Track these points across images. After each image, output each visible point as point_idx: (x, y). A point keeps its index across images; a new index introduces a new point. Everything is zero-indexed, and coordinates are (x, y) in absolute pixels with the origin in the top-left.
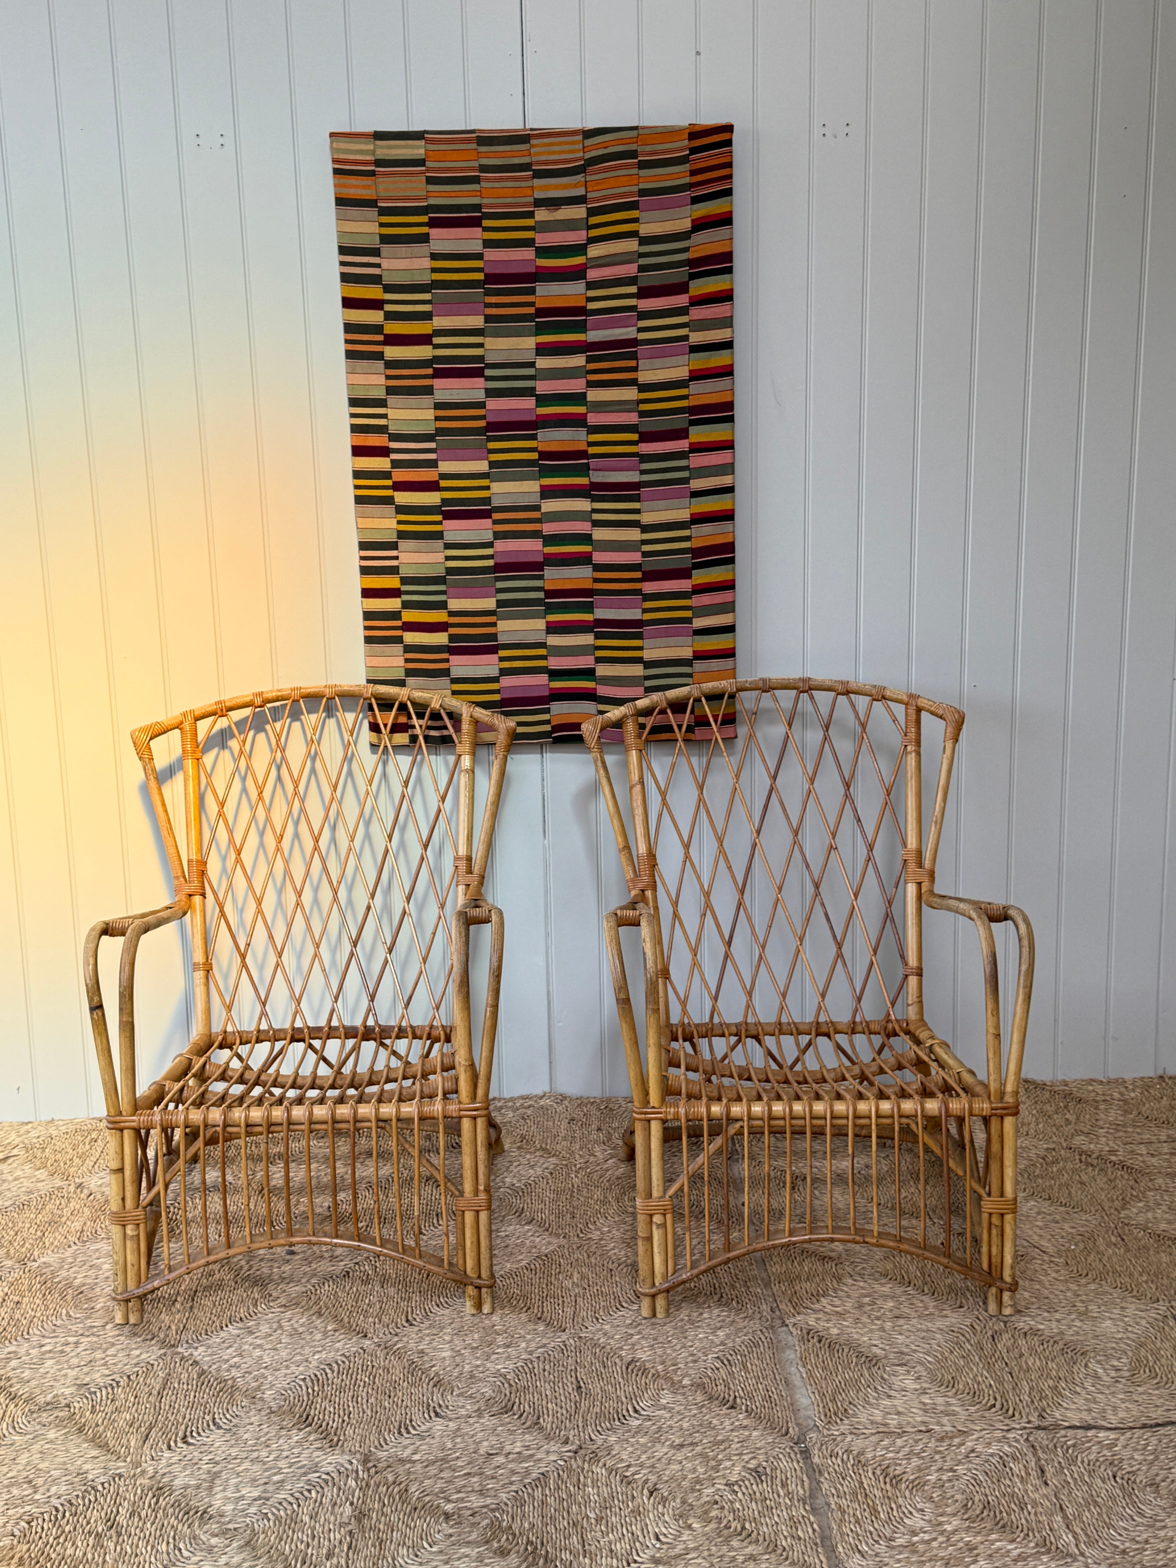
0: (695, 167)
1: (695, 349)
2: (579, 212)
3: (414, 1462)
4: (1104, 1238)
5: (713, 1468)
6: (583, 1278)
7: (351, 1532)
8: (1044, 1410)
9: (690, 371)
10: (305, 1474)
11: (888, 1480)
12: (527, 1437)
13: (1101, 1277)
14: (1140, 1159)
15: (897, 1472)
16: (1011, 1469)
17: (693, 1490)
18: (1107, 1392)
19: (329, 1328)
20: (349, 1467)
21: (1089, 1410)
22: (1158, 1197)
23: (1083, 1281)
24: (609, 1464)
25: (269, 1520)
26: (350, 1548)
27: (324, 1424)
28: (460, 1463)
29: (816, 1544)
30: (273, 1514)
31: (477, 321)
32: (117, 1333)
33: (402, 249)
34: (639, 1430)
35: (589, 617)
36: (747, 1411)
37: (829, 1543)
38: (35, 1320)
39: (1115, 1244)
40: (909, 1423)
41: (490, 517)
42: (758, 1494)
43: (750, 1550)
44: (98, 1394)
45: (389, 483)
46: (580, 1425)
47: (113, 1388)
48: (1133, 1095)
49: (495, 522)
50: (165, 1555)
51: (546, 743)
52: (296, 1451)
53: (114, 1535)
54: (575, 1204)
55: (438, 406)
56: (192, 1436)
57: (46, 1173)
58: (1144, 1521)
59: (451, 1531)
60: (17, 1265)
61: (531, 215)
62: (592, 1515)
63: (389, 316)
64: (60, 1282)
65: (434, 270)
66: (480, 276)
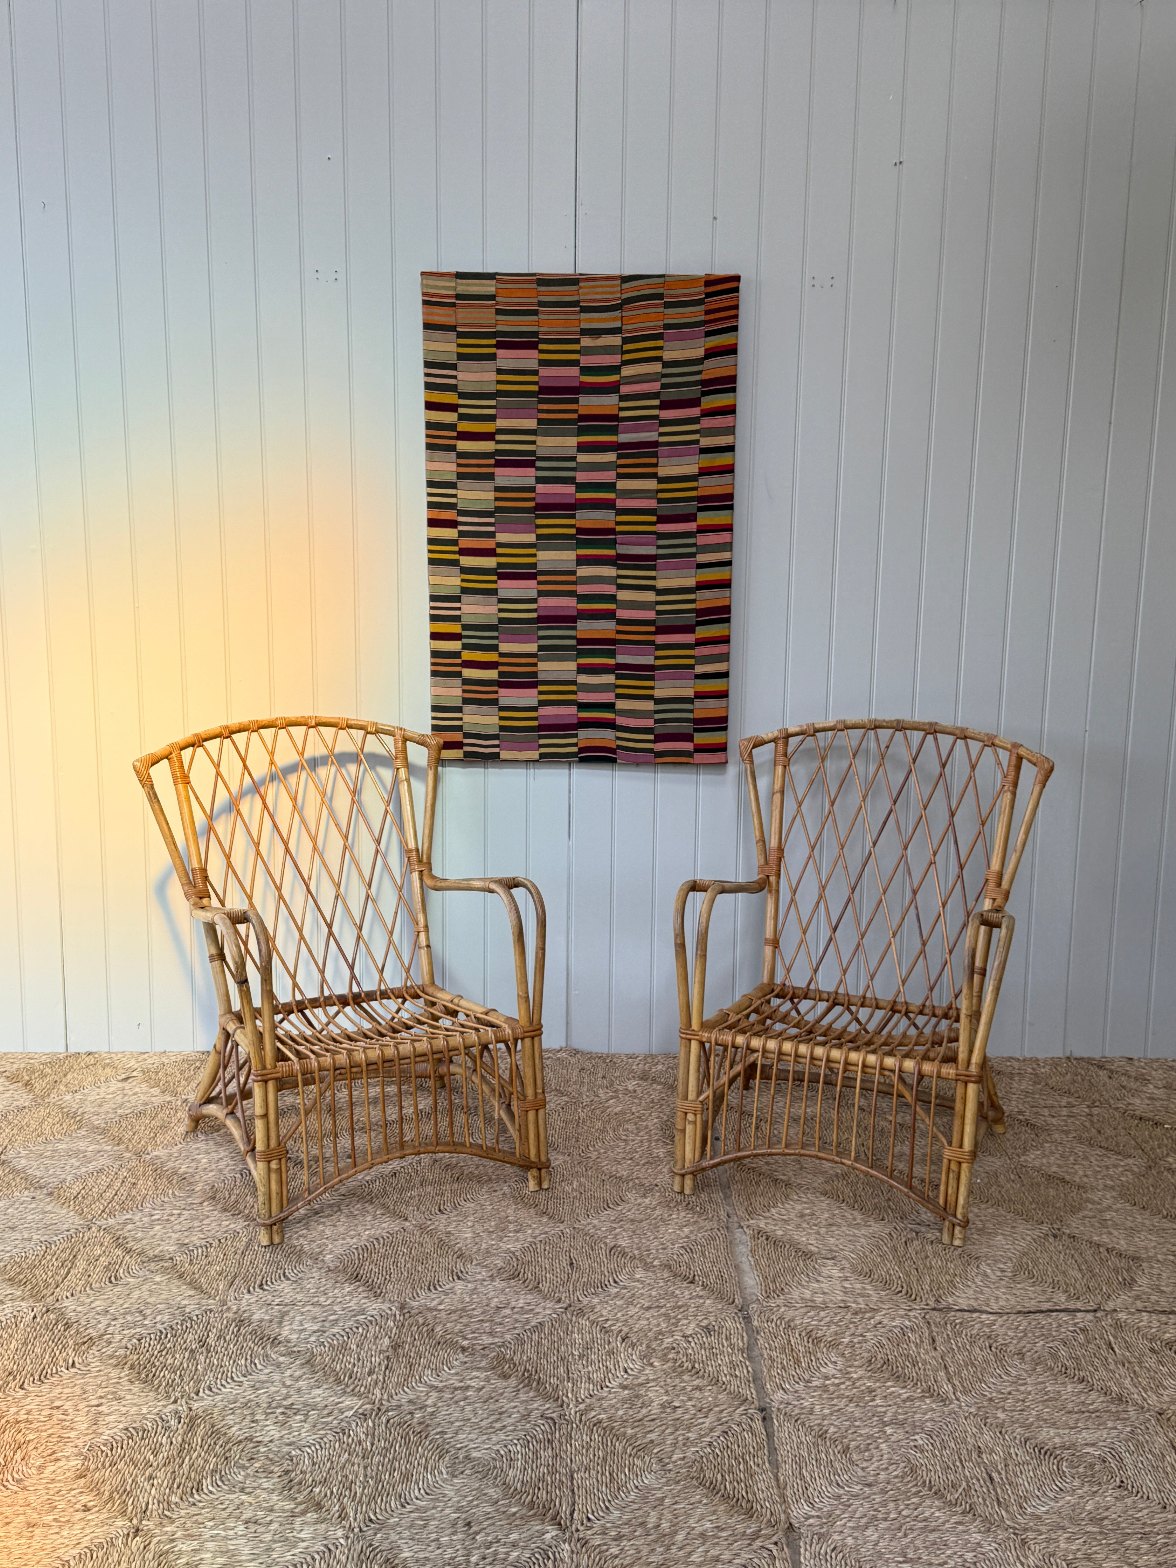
0: (709, 308)
1: (704, 451)
2: (616, 340)
3: (440, 1310)
4: (1005, 1175)
5: (673, 1324)
6: (580, 1185)
7: (388, 1357)
8: (940, 1297)
9: (700, 468)
10: (355, 1316)
11: (810, 1340)
12: (529, 1297)
13: (998, 1204)
14: (1043, 1118)
15: (818, 1335)
16: (909, 1337)
17: (656, 1339)
18: (992, 1286)
19: (378, 1212)
20: (389, 1312)
21: (977, 1299)
22: (1053, 1148)
23: (983, 1206)
24: (592, 1318)
25: (325, 1347)
26: (386, 1368)
27: (370, 1280)
28: (475, 1313)
29: (749, 1381)
30: (328, 1342)
31: (532, 424)
32: (212, 1208)
33: (474, 365)
34: (617, 1295)
35: (611, 661)
36: (703, 1285)
37: (760, 1382)
38: (148, 1197)
39: (1013, 1181)
40: (832, 1301)
41: (536, 579)
42: (707, 1344)
43: (697, 1382)
44: (195, 1252)
45: (456, 549)
46: (571, 1290)
47: (207, 1248)
48: (1043, 1070)
49: (539, 583)
50: (243, 1367)
51: (574, 761)
52: (348, 1298)
53: (205, 1351)
54: (580, 1131)
55: (497, 489)
56: (267, 1284)
57: (159, 1091)
58: (1010, 1379)
59: (466, 1359)
60: (134, 1157)
61: (577, 341)
62: (576, 1353)
63: (462, 417)
64: (167, 1170)
65: (499, 382)
66: (535, 388)
